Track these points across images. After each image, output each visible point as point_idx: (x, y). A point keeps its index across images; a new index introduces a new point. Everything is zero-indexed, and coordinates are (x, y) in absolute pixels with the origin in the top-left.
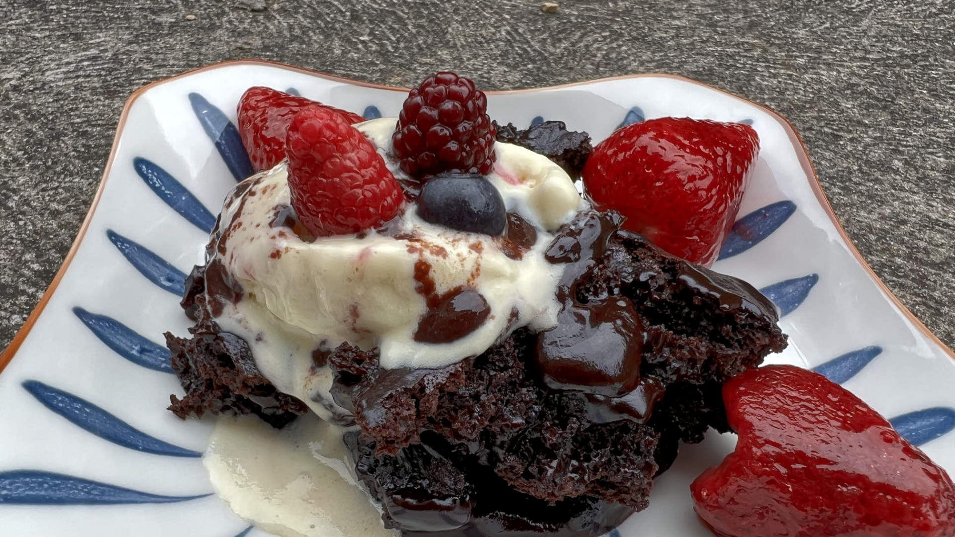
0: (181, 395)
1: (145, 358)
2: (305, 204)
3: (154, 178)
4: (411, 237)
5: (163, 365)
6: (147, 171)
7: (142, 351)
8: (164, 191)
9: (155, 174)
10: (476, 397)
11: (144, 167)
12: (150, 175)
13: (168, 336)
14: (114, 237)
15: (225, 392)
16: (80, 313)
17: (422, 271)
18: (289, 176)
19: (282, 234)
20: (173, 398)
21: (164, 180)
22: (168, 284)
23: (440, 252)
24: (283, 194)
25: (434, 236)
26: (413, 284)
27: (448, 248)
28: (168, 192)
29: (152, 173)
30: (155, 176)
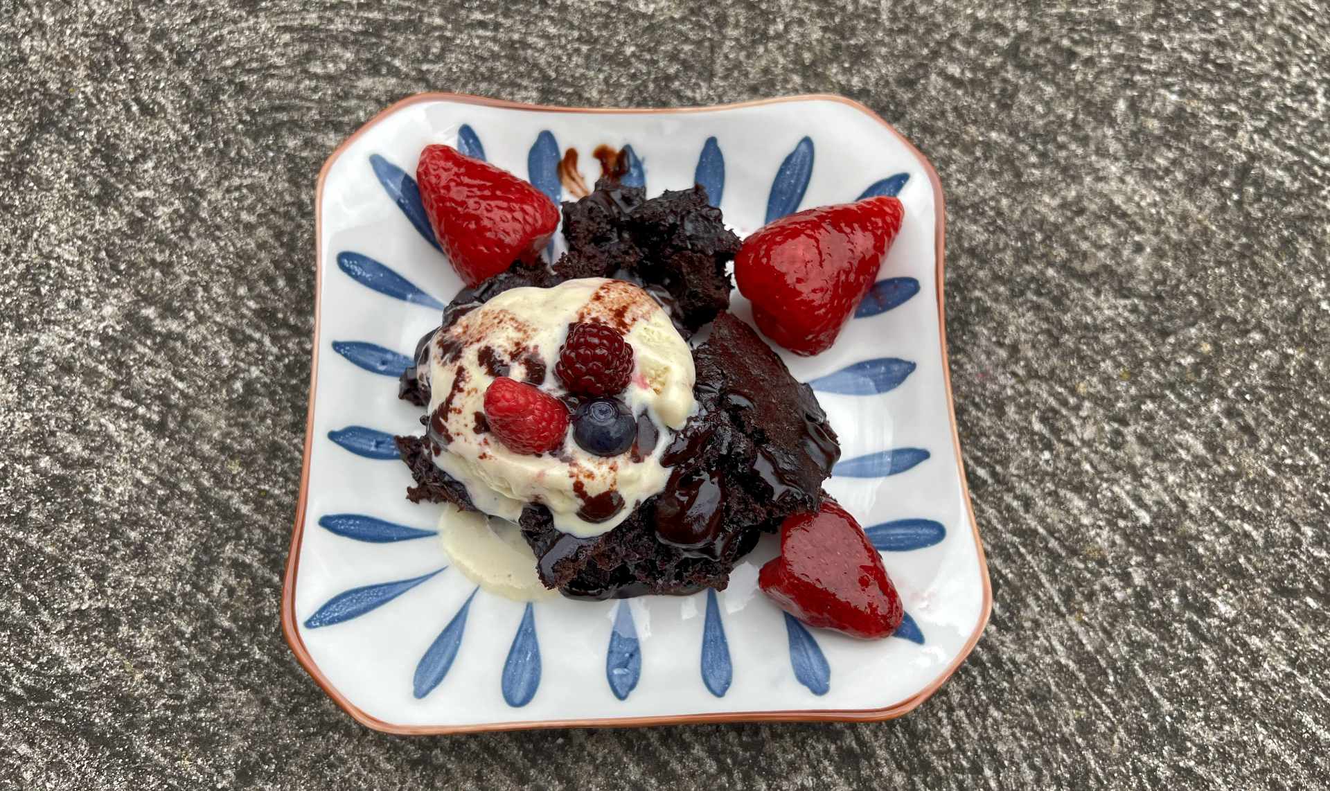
0: (414, 485)
1: (381, 450)
3: (355, 267)
4: (571, 461)
5: (395, 453)
7: (378, 445)
8: (365, 276)
9: (355, 262)
10: (613, 549)
12: (351, 266)
14: (337, 347)
16: (332, 436)
17: (578, 487)
19: (486, 442)
20: (409, 489)
21: (363, 264)
22: (382, 368)
23: (590, 476)
27: (595, 471)
28: (368, 276)
30: (355, 265)
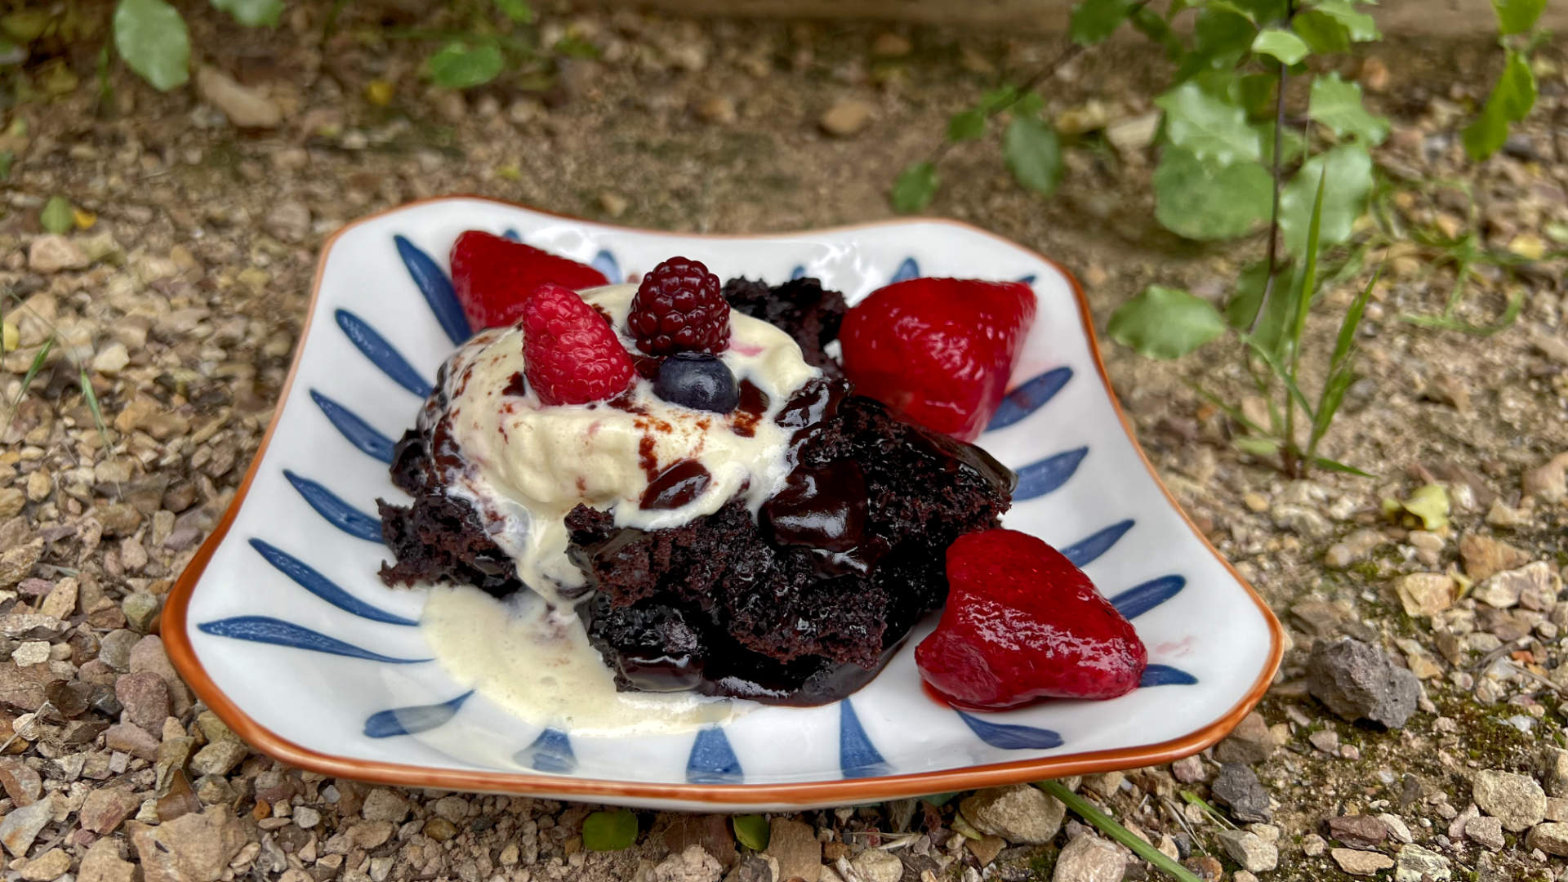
0: (392, 562)
1: (353, 526)
2: (538, 375)
3: (356, 331)
4: (641, 411)
5: (372, 535)
6: (349, 325)
7: (349, 519)
8: (366, 346)
9: (358, 327)
11: (345, 319)
12: (352, 328)
13: (380, 502)
14: (316, 397)
15: (447, 558)
16: (289, 476)
17: (646, 447)
18: (524, 348)
20: (384, 564)
21: (366, 334)
22: (373, 450)
23: (666, 427)
24: (516, 363)
25: (663, 411)
26: (637, 458)
27: (673, 424)
28: (370, 347)
29: (354, 327)
30: (358, 330)
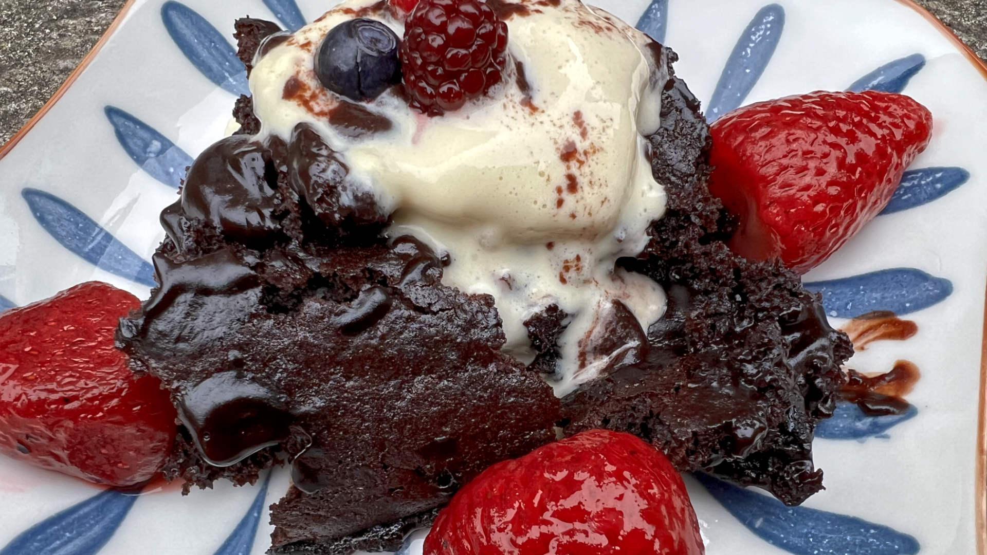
3: (761, 33)
6: (767, 23)
8: (748, 46)
9: (768, 33)
11: (771, 18)
12: (763, 27)
21: (764, 44)
28: (749, 51)
29: (766, 29)
30: (765, 33)
